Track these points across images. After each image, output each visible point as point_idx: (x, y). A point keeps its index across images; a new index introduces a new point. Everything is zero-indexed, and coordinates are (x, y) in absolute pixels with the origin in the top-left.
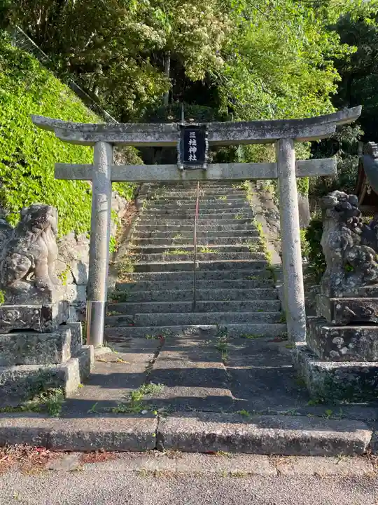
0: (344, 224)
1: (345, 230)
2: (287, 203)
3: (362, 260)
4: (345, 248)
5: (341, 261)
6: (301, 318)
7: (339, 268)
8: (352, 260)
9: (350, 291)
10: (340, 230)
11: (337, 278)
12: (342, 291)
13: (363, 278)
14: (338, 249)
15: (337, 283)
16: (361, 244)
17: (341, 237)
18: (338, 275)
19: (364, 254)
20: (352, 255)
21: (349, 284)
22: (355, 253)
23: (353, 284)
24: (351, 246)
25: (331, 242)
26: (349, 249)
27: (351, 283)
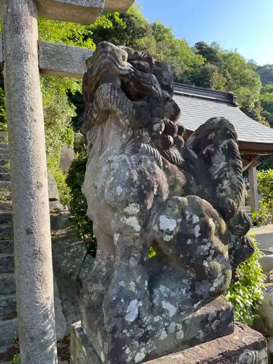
0: (145, 134)
1: (147, 152)
2: (21, 113)
3: (192, 237)
4: (150, 203)
5: (138, 243)
6: (44, 333)
7: (133, 263)
8: (168, 238)
9: (163, 335)
10: (136, 150)
11: (129, 298)
12: (144, 339)
13: (193, 288)
14: (133, 208)
15: (131, 318)
16: (186, 191)
17: (140, 173)
18: (132, 286)
19: (196, 219)
20: (168, 224)
21: (162, 311)
22: (176, 217)
23: (172, 310)
24: (165, 197)
25: (113, 186)
26: (161, 206)
27: (166, 305)
